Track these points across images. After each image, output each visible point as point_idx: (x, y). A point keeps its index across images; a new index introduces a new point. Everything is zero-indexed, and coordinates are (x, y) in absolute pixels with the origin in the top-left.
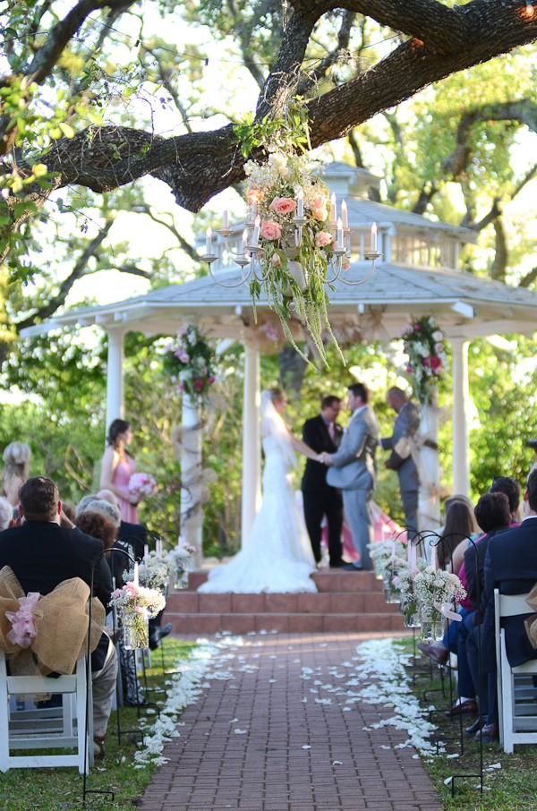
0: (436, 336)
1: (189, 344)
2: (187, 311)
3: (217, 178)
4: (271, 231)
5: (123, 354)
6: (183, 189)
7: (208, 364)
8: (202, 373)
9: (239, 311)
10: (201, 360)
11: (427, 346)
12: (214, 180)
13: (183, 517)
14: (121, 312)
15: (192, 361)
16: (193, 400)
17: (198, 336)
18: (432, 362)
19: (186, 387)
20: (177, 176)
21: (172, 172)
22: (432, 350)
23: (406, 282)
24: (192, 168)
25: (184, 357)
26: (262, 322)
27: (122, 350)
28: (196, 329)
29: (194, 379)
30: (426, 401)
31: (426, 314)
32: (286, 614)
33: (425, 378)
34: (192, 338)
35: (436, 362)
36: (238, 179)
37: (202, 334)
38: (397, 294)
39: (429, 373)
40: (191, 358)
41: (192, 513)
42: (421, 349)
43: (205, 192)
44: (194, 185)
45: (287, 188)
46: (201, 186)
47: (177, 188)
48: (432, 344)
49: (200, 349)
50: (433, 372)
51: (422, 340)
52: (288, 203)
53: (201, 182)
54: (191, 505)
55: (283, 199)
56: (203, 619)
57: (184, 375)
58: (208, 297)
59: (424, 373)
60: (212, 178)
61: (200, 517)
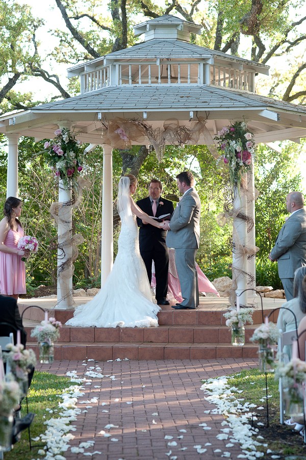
0: (248, 136)
1: (63, 141)
2: (62, 117)
7: (77, 156)
8: (73, 163)
9: (100, 116)
10: (72, 154)
11: (240, 143)
13: (59, 269)
14: (13, 118)
15: (66, 155)
16: (66, 183)
17: (69, 136)
18: (244, 155)
19: (61, 174)
22: (244, 146)
23: (224, 97)
25: (60, 151)
28: (68, 131)
29: (67, 168)
30: (239, 185)
31: (238, 120)
32: (135, 345)
33: (238, 167)
34: (65, 138)
35: (247, 156)
37: (72, 135)
38: (218, 104)
39: (241, 164)
40: (65, 152)
41: (65, 266)
42: (236, 146)
48: (244, 141)
49: (71, 146)
50: (244, 163)
51: (235, 139)
54: (64, 261)
56: (73, 349)
57: (60, 165)
58: (77, 107)
59: (237, 164)
61: (71, 269)
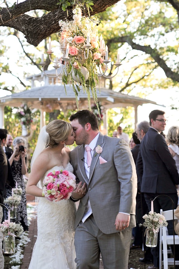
1: (24, 110)
2: (24, 100)
3: (46, 30)
4: (73, 51)
5: (4, 113)
6: (30, 35)
7: (30, 116)
8: (29, 119)
9: (40, 99)
10: (28, 115)
12: (45, 31)
14: (3, 100)
15: (26, 115)
16: (26, 127)
17: (27, 107)
19: (24, 123)
20: (28, 29)
21: (26, 28)
24: (35, 26)
25: (23, 114)
26: (47, 104)
27: (4, 112)
28: (27, 105)
29: (27, 120)
34: (25, 108)
36: (56, 30)
37: (28, 107)
42: (97, 112)
43: (40, 36)
44: (35, 33)
45: (80, 32)
46: (39, 34)
47: (28, 35)
48: (100, 110)
49: (28, 111)
52: (81, 38)
53: (39, 32)
55: (79, 37)
57: (23, 119)
60: (44, 30)
